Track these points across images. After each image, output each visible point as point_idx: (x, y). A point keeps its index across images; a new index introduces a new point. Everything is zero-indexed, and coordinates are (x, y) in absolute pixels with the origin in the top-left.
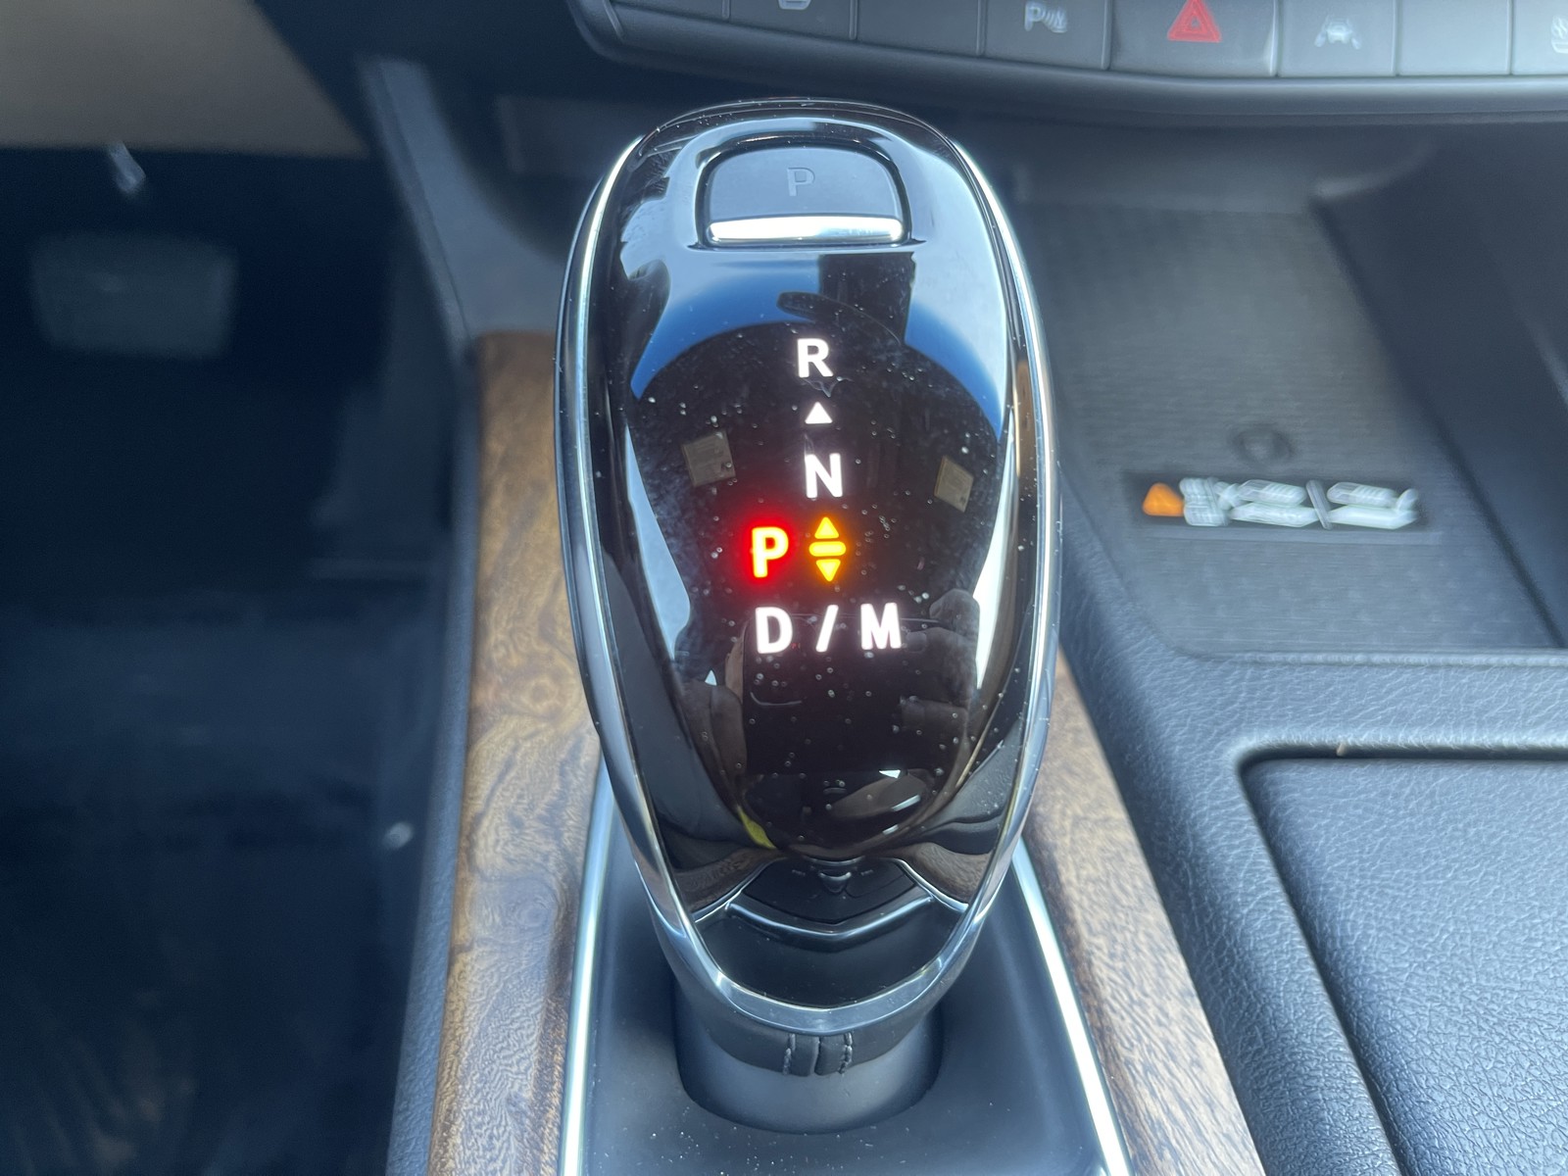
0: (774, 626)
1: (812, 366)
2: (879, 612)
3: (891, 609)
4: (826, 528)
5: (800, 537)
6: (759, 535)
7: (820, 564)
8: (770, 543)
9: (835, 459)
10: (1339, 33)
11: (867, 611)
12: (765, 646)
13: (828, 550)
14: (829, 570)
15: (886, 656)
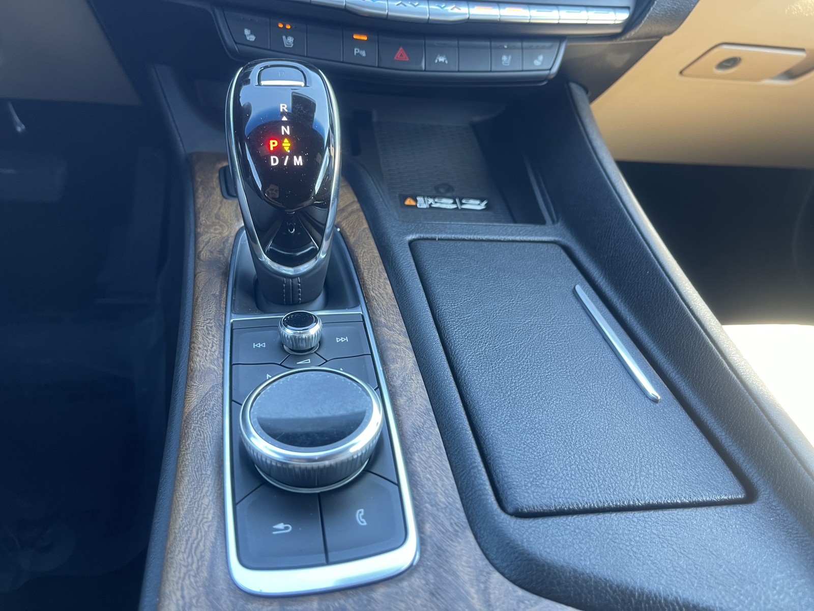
0: (275, 160)
1: (283, 109)
2: (298, 158)
3: (300, 157)
4: (286, 140)
5: (280, 143)
6: (271, 142)
7: (285, 148)
8: (274, 143)
9: (288, 127)
10: (441, 59)
11: (295, 157)
12: (273, 164)
13: (287, 145)
14: (287, 149)
15: (299, 167)
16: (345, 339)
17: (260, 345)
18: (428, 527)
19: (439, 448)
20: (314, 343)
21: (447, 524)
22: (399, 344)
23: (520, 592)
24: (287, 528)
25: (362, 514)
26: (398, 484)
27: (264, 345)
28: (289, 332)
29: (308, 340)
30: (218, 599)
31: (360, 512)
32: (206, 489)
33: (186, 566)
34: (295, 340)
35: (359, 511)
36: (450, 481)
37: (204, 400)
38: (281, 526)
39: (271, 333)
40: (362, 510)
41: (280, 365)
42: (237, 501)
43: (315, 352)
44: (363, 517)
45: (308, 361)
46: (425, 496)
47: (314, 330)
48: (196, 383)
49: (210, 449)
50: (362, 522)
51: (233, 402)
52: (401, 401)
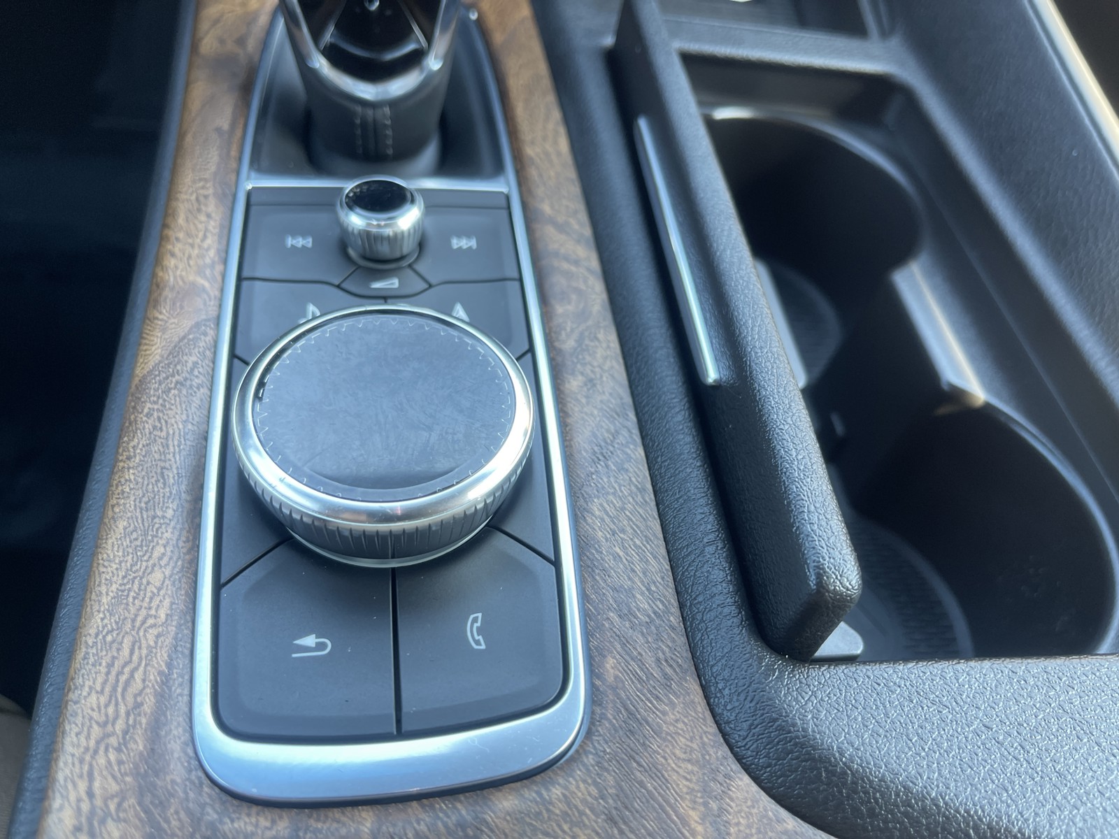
16: (470, 244)
17: (300, 242)
18: (610, 665)
19: (642, 490)
20: (408, 247)
21: (650, 660)
22: (576, 263)
23: (791, 823)
24: (321, 646)
25: (479, 624)
26: (556, 563)
27: (308, 242)
28: (357, 220)
29: (395, 240)
30: (163, 805)
31: (475, 620)
32: (159, 550)
33: (103, 725)
34: (369, 238)
35: (472, 617)
36: (658, 565)
37: (176, 352)
38: (310, 641)
39: (322, 218)
40: (480, 615)
41: (338, 287)
42: (223, 580)
43: (410, 266)
44: (480, 631)
45: (392, 284)
46: (609, 594)
47: (407, 219)
48: (163, 314)
49: (178, 461)
50: (478, 643)
51: (236, 361)
52: (574, 384)
